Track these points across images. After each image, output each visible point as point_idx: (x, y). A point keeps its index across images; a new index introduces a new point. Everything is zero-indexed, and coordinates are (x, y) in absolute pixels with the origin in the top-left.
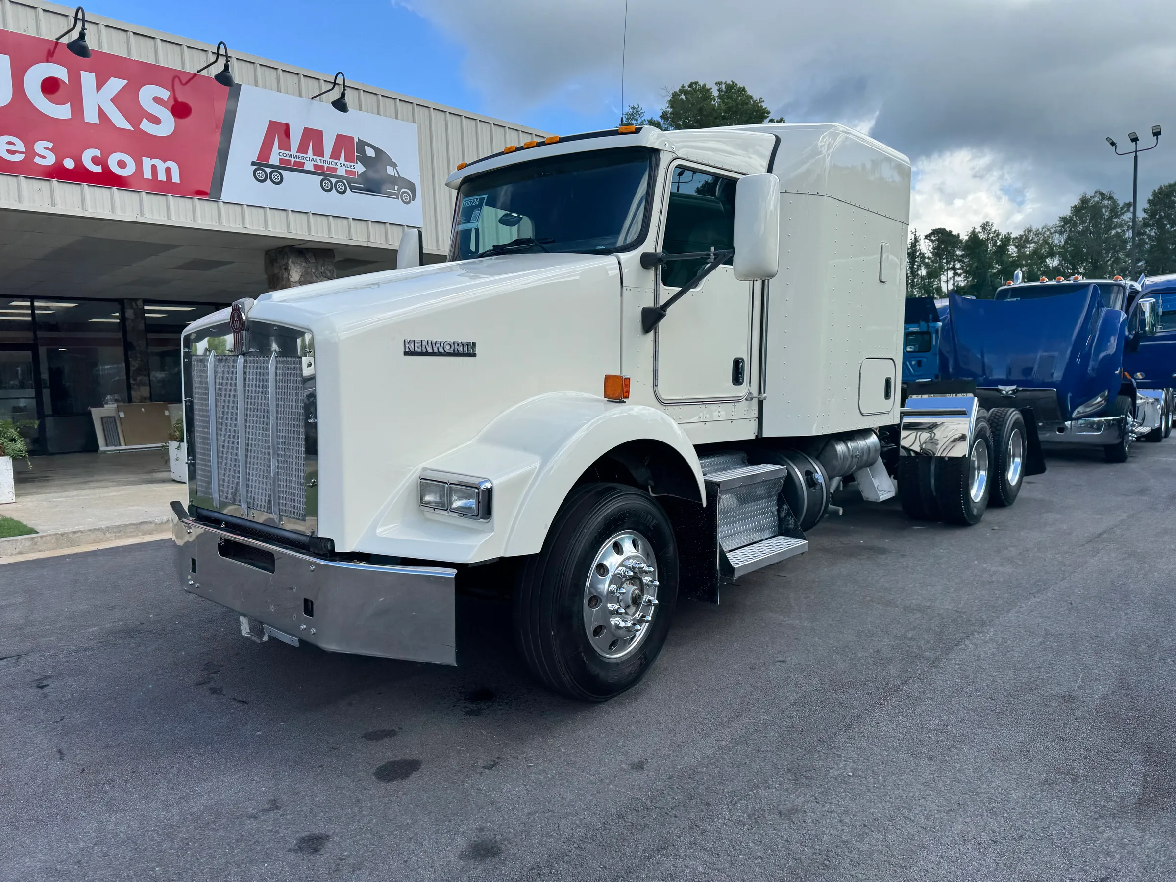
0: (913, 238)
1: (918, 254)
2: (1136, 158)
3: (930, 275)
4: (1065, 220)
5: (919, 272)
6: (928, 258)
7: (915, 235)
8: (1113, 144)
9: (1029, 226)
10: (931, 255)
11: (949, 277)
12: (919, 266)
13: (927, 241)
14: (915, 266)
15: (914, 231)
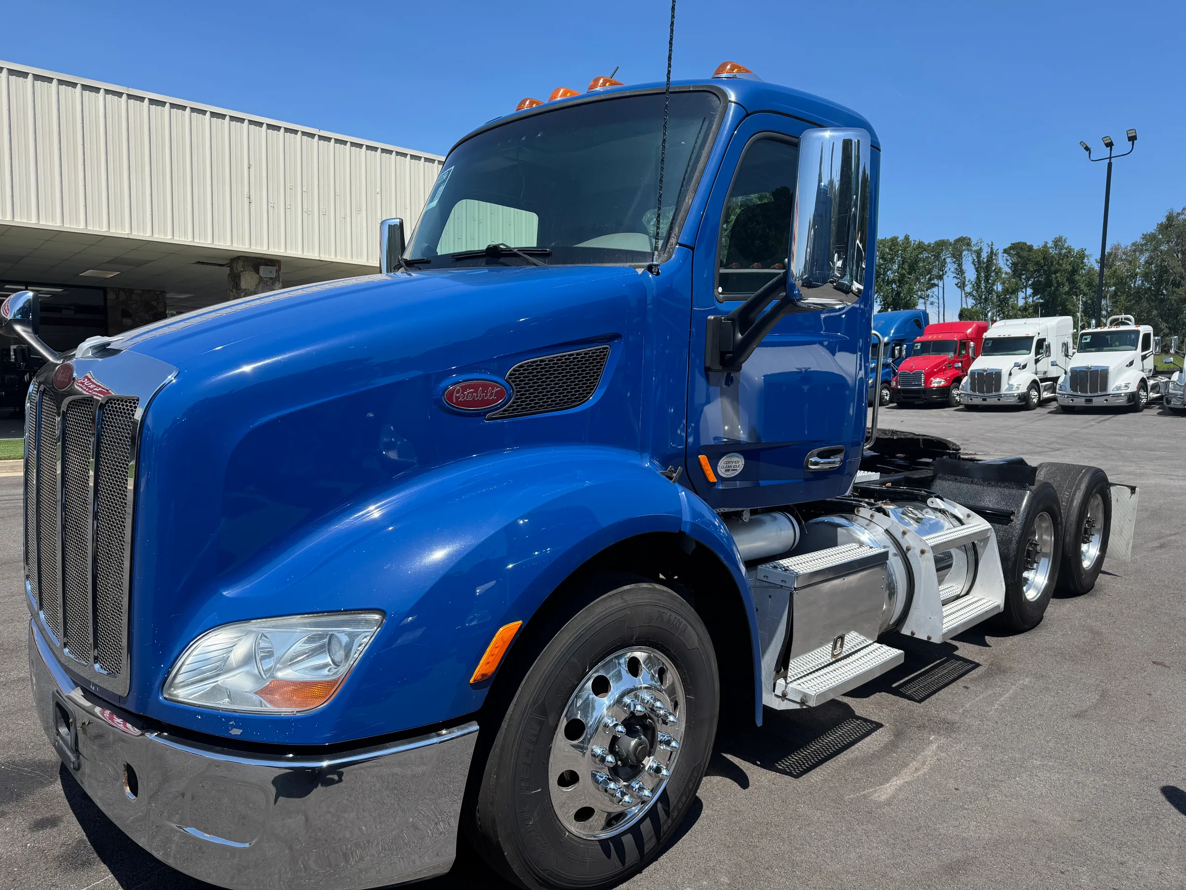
0: (989, 251)
1: (993, 268)
2: (1110, 165)
3: (1006, 291)
4: (1150, 238)
5: (995, 287)
6: (1006, 273)
7: (992, 248)
8: (1087, 149)
9: (1117, 243)
10: (1009, 271)
11: (1027, 294)
12: (994, 281)
13: (1006, 255)
14: (990, 281)
15: (990, 244)
